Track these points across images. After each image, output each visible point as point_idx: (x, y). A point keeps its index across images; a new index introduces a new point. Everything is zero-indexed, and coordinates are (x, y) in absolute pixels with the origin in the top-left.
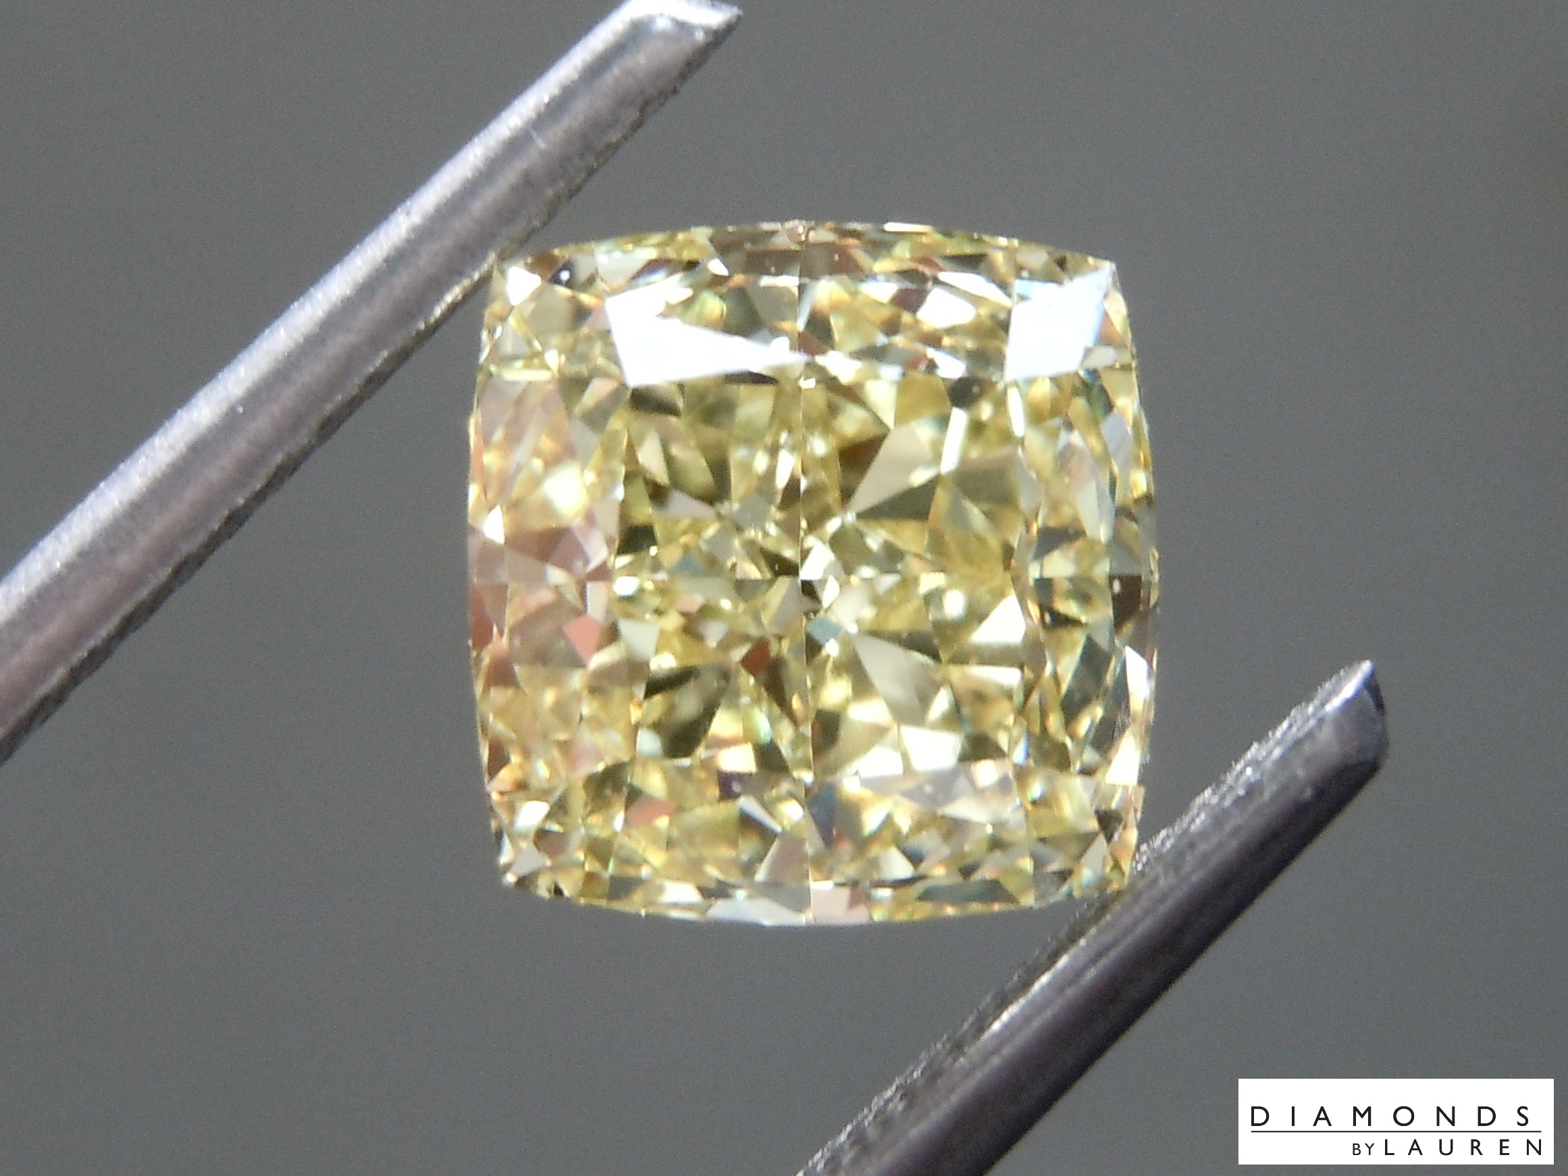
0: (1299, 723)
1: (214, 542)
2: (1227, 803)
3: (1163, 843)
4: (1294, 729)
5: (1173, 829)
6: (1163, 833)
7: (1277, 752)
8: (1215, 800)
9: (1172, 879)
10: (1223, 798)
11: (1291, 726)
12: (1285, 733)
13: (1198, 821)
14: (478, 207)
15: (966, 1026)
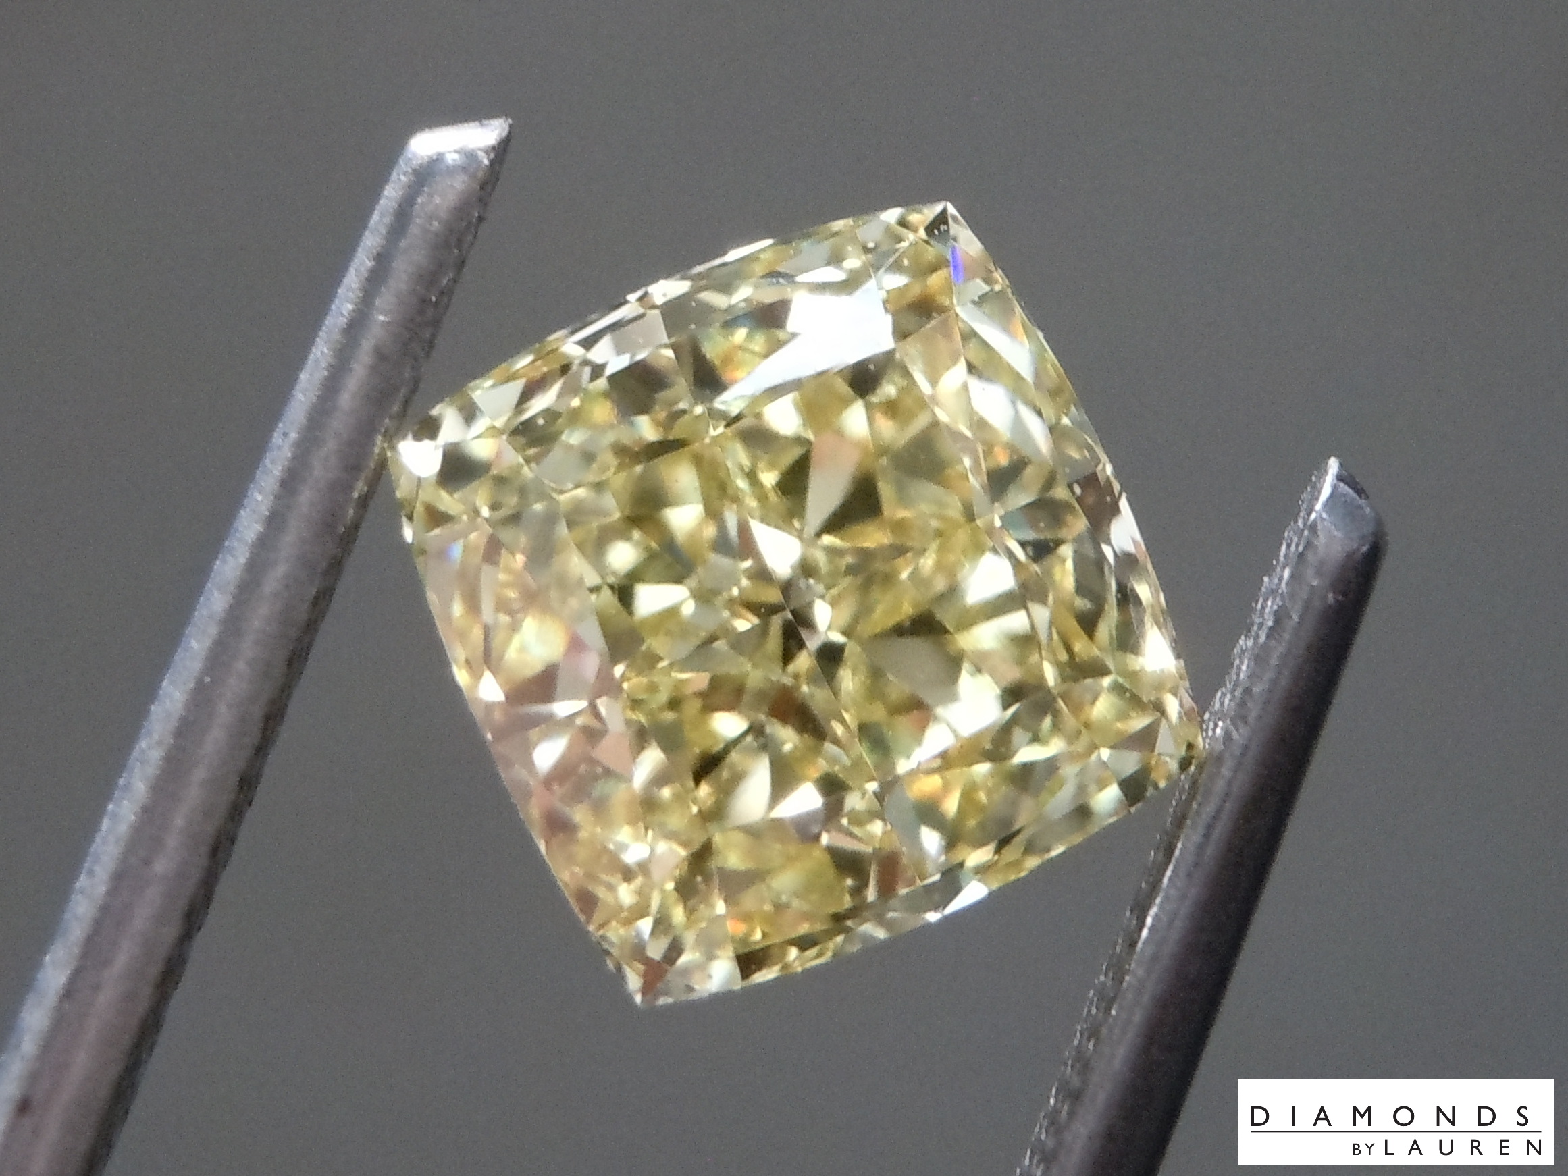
0: (1295, 539)
1: (236, 813)
2: (1262, 639)
3: (1222, 704)
4: (1293, 548)
5: (1226, 687)
6: (1219, 694)
7: (1287, 574)
8: (1250, 643)
9: (1244, 730)
10: (1257, 637)
11: (1289, 546)
12: (1286, 555)
13: (1244, 668)
14: (347, 399)
15: (1118, 949)
